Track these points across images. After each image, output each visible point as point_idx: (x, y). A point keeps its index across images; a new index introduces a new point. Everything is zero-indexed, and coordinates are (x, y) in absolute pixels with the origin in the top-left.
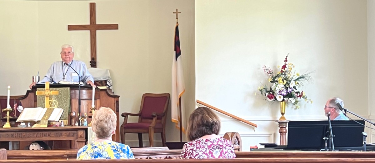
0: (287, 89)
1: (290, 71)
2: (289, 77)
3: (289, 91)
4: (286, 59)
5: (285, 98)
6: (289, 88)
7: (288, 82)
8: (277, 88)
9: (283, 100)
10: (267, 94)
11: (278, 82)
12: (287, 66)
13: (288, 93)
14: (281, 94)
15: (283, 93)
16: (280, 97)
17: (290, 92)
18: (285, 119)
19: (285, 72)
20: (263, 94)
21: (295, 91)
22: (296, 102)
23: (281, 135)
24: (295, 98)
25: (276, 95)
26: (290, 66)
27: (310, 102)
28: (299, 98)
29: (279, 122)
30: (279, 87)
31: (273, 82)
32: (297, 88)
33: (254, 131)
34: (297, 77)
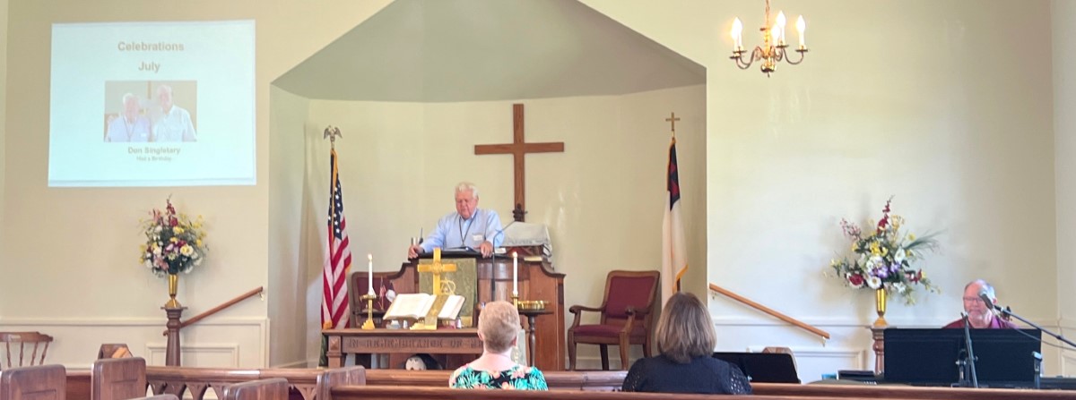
0: (888, 265)
1: (895, 231)
2: (893, 242)
3: (892, 270)
4: (887, 207)
5: (886, 285)
6: (893, 264)
7: (892, 252)
8: (869, 264)
9: (882, 287)
10: (849, 274)
11: (870, 251)
12: (889, 220)
13: (892, 273)
14: (877, 276)
15: (880, 272)
16: (875, 281)
17: (896, 271)
18: (884, 323)
19: (885, 232)
20: (842, 274)
21: (906, 268)
22: (908, 291)
23: (877, 355)
24: (905, 282)
25: (867, 277)
26: (896, 220)
27: (936, 292)
28: (914, 282)
29: (873, 330)
30: (872, 261)
31: (861, 250)
32: (909, 263)
33: (824, 345)
34: (910, 242)
